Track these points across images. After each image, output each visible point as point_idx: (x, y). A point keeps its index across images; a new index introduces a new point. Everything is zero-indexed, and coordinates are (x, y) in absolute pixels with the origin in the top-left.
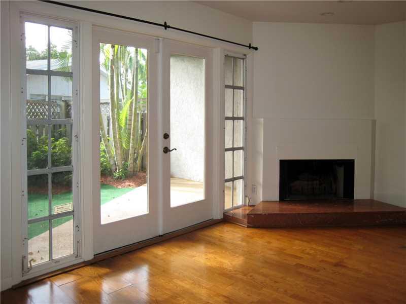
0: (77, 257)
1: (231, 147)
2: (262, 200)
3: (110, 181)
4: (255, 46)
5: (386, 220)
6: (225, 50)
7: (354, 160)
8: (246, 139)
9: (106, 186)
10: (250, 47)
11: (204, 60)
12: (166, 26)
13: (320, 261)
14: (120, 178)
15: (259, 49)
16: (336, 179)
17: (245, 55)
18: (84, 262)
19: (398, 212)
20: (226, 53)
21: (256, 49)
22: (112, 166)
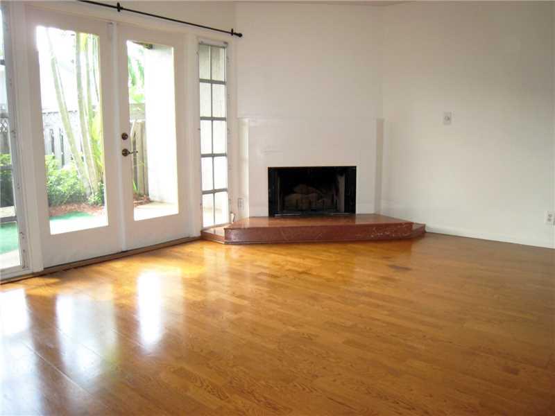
0: (24, 267)
1: (211, 153)
2: (248, 216)
3: (84, 208)
4: (237, 32)
5: (382, 234)
6: (198, 37)
7: (355, 167)
8: (229, 144)
9: (79, 214)
10: (232, 33)
11: (173, 49)
12: (119, 8)
13: (288, 270)
14: (96, 204)
15: (243, 36)
16: (337, 190)
17: (226, 43)
18: (33, 274)
19: (396, 225)
20: (200, 40)
21: (240, 35)
22: (86, 189)
